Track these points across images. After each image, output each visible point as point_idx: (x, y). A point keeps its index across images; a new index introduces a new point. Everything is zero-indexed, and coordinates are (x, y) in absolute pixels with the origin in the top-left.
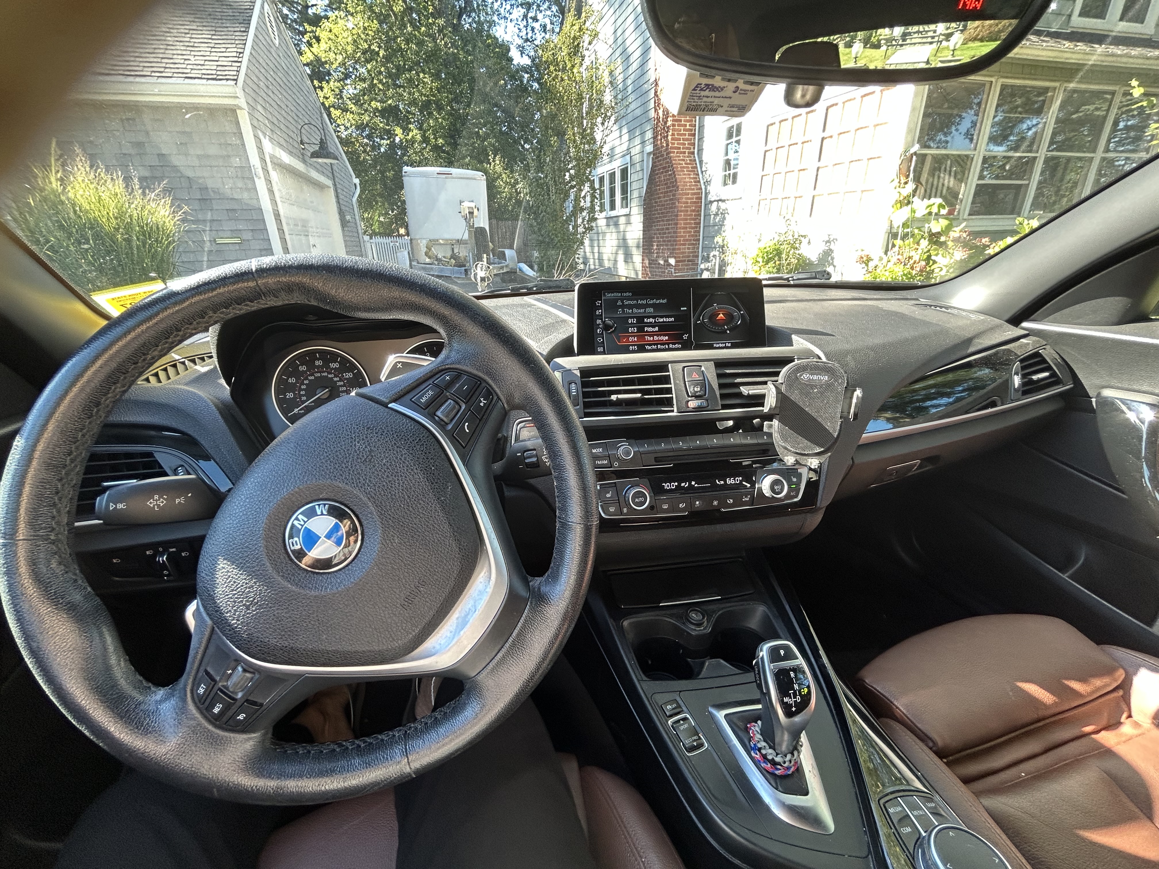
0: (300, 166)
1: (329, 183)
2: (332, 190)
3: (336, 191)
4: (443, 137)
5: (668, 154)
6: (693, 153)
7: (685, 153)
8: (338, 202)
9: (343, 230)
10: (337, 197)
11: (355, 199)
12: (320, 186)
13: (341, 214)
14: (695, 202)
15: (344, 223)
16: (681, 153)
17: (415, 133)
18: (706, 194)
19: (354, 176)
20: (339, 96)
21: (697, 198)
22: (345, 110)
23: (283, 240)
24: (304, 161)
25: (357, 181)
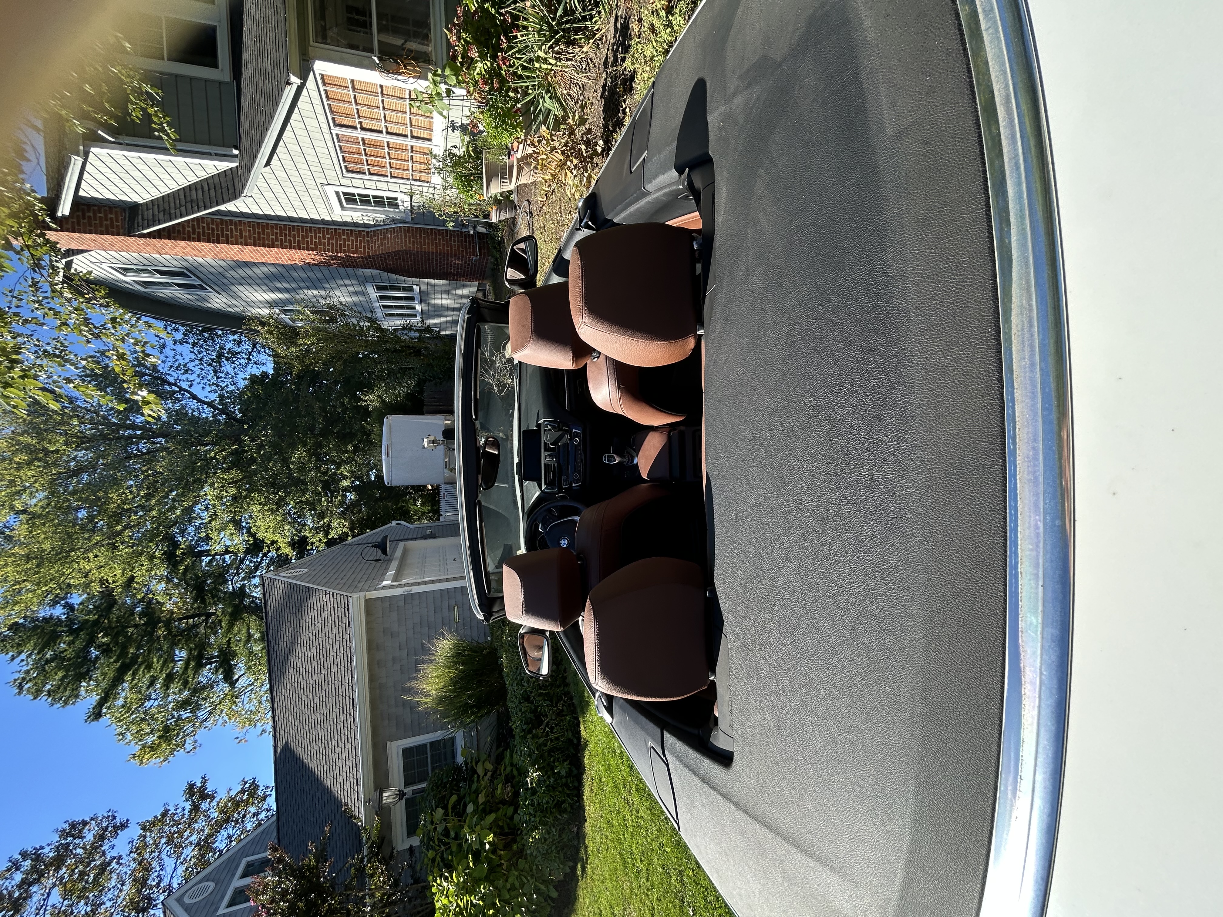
0: (394, 564)
1: (401, 545)
2: (407, 543)
3: (407, 540)
4: (346, 445)
5: (369, 257)
6: (368, 232)
7: (368, 241)
8: (416, 539)
9: (439, 537)
10: (411, 539)
11: (410, 526)
12: (405, 552)
13: (425, 537)
14: (413, 234)
15: (432, 536)
16: (368, 245)
17: (344, 470)
18: (404, 222)
19: (389, 525)
20: (317, 530)
21: (409, 232)
22: (329, 526)
23: (454, 579)
24: (390, 560)
25: (394, 523)
